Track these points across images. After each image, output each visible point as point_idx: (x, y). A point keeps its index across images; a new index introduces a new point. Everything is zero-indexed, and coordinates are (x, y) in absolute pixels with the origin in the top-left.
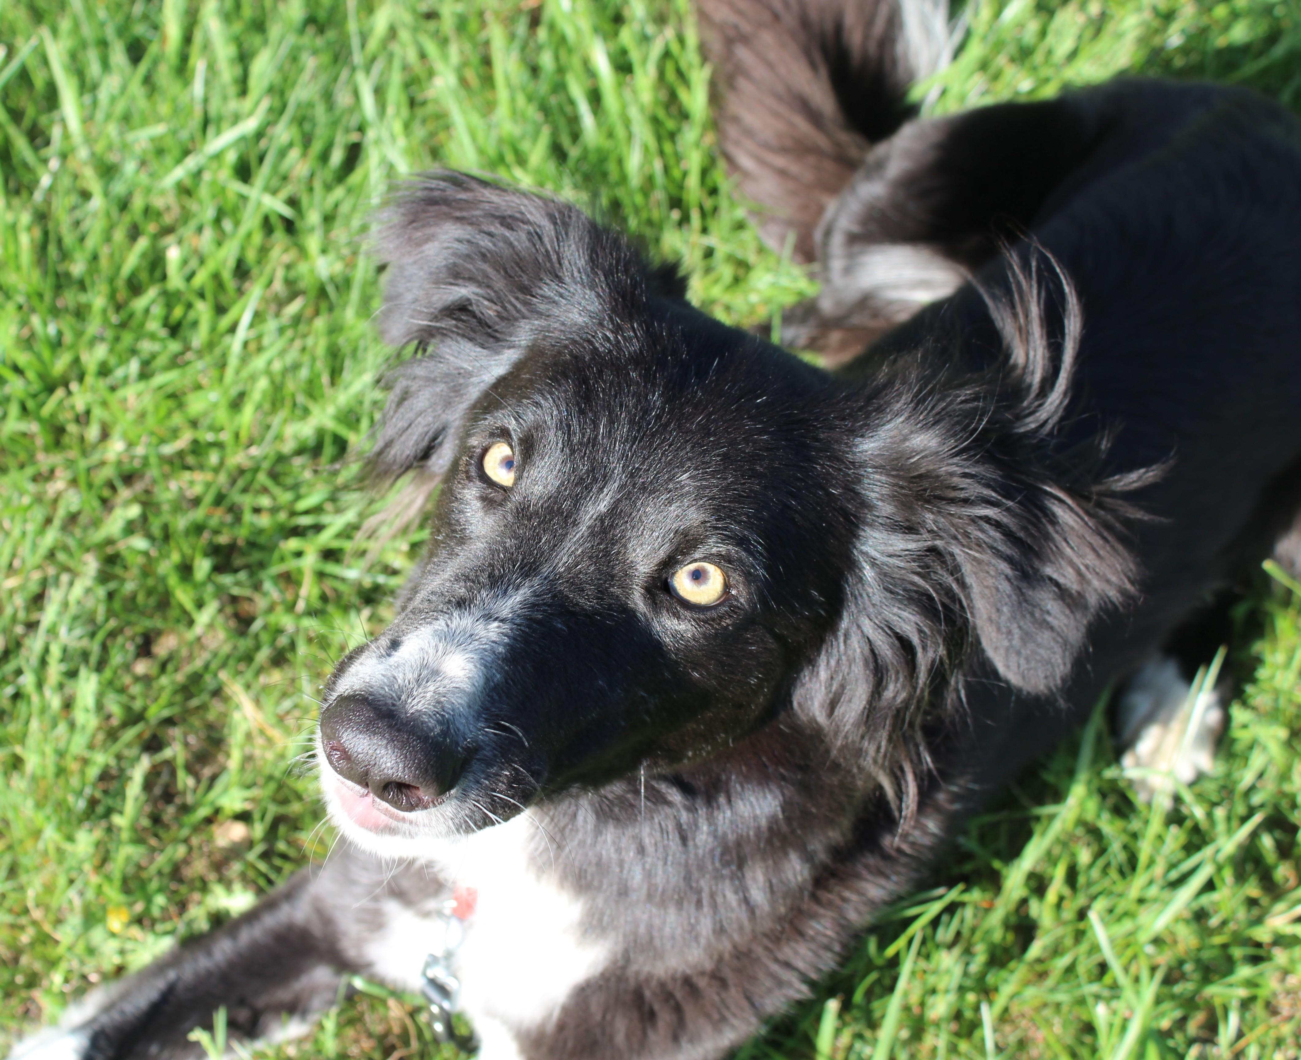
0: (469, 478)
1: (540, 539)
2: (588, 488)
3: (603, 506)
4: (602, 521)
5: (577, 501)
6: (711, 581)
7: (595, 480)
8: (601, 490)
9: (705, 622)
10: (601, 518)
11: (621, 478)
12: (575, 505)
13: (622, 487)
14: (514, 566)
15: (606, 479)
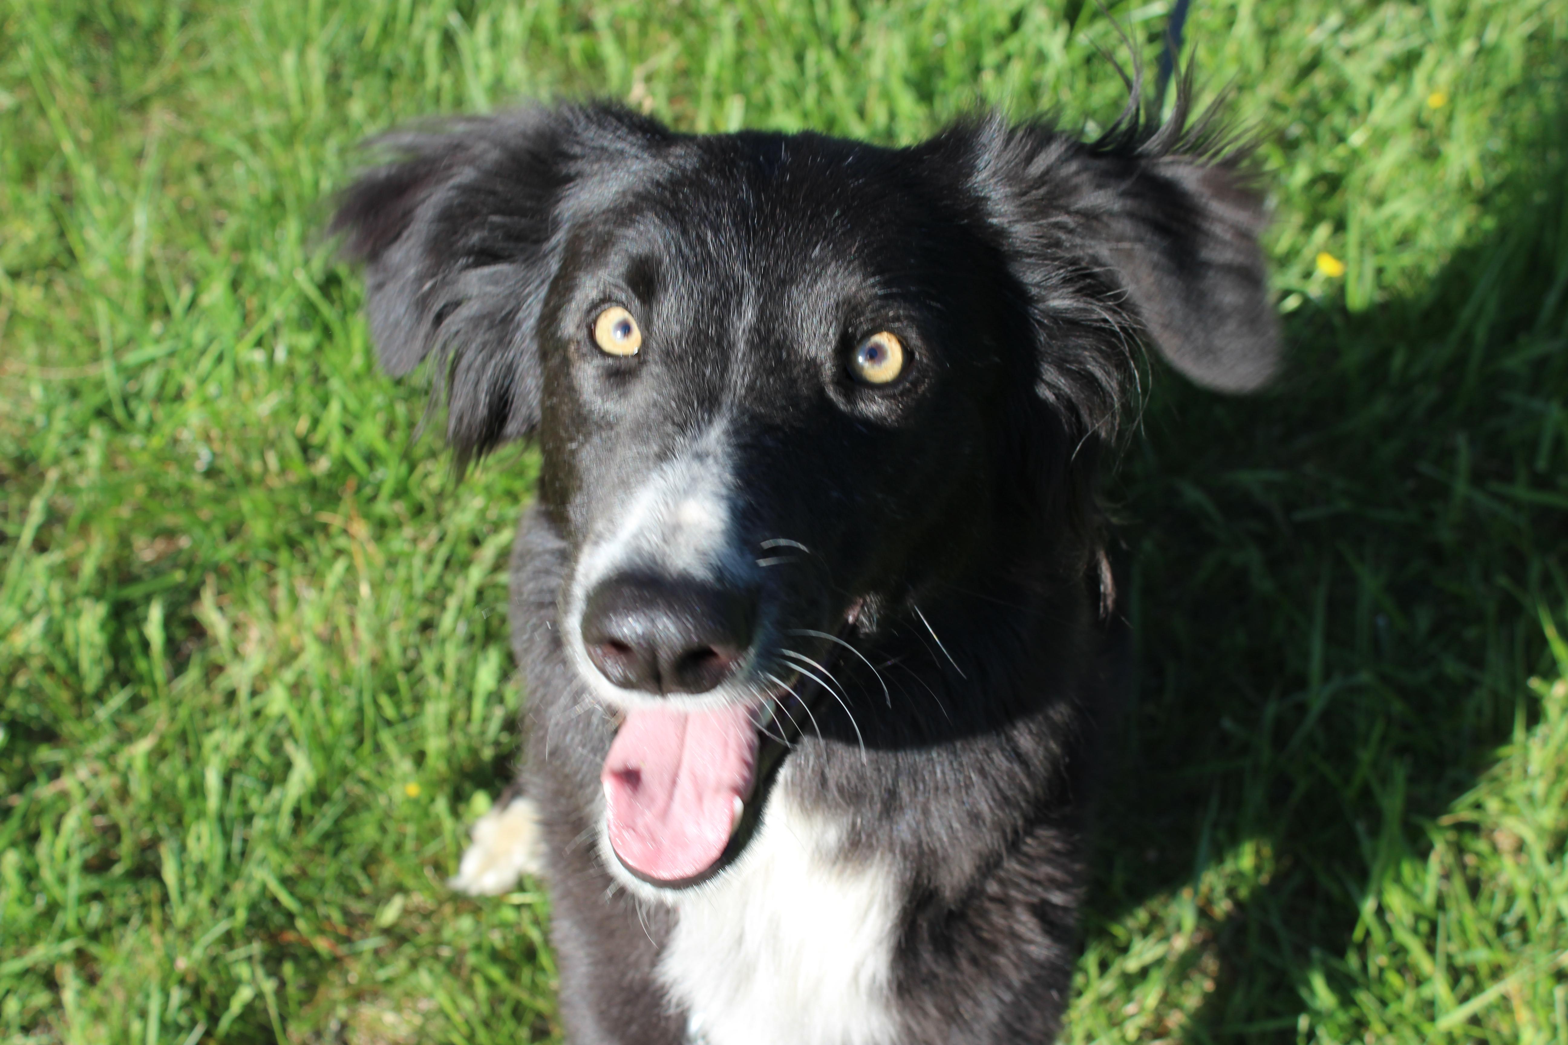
0: (583, 356)
1: (704, 374)
2: (726, 305)
3: (749, 314)
4: (758, 331)
5: (722, 321)
6: (889, 353)
7: (729, 294)
8: (740, 303)
9: (902, 394)
10: (755, 329)
11: (753, 283)
12: (722, 326)
13: (759, 291)
14: (693, 408)
15: (739, 291)
